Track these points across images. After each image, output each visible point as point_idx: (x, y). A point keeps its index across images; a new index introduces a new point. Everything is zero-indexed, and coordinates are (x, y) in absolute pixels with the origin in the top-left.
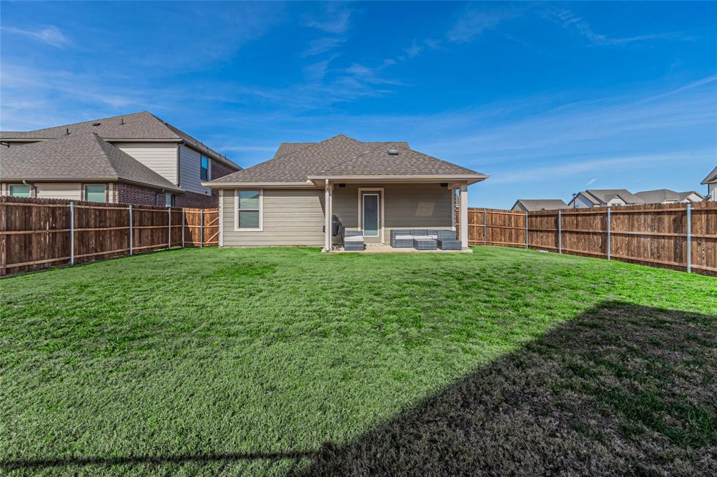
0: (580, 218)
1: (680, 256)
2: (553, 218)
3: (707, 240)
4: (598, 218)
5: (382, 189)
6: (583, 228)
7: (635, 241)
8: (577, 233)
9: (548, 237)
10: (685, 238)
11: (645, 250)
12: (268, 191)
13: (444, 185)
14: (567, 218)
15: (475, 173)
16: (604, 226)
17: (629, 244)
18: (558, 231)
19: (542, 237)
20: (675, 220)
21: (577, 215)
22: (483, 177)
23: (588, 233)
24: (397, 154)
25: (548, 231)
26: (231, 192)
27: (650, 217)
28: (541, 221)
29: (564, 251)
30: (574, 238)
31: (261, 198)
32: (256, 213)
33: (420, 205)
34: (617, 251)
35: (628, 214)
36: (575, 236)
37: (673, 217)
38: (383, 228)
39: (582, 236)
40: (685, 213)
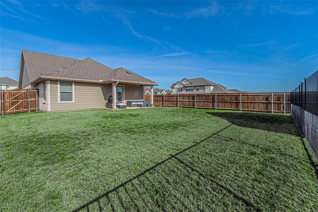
0: (170, 97)
1: (193, 105)
2: (162, 97)
3: (198, 101)
4: (175, 97)
5: (124, 86)
6: (171, 100)
7: (184, 102)
8: (169, 101)
9: (160, 102)
10: (195, 101)
11: (187, 104)
12: (77, 83)
13: (142, 86)
14: (166, 97)
15: (155, 83)
16: (177, 99)
17: (183, 103)
18: (163, 101)
19: (158, 103)
20: (193, 98)
21: (169, 96)
22: (157, 84)
23: (173, 101)
24: (130, 73)
25: (160, 101)
26: (56, 82)
27: (187, 97)
28: (157, 98)
29: (165, 106)
30: (168, 102)
31: (73, 86)
32: (71, 93)
33: (135, 92)
34: (180, 105)
35: (183, 96)
36: (169, 102)
37: (192, 97)
38: (124, 100)
39: (171, 102)
40: (195, 96)
